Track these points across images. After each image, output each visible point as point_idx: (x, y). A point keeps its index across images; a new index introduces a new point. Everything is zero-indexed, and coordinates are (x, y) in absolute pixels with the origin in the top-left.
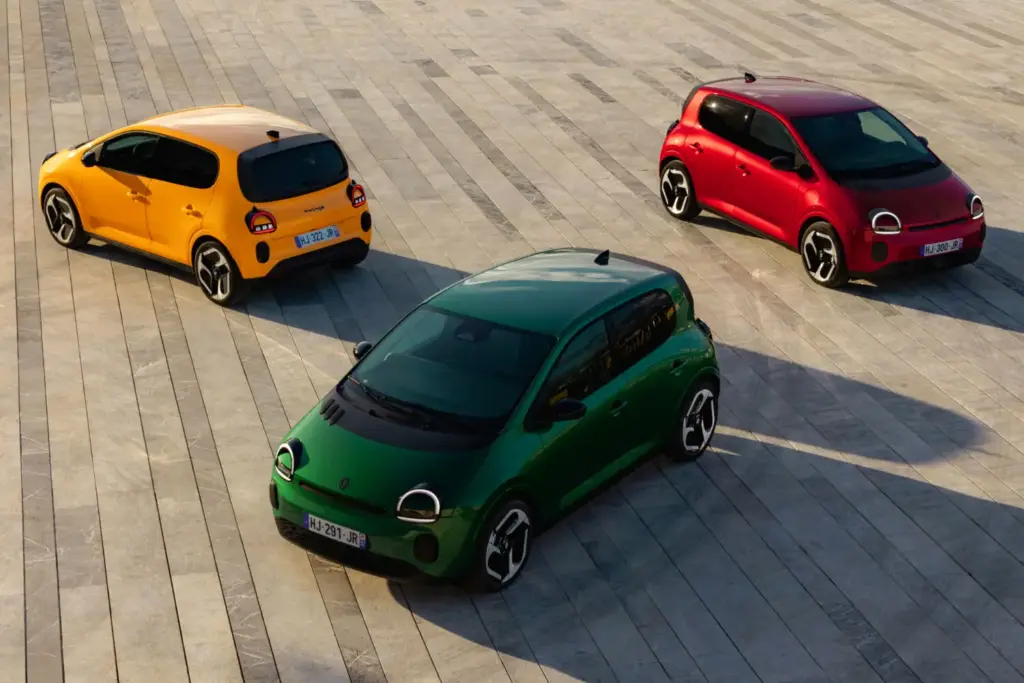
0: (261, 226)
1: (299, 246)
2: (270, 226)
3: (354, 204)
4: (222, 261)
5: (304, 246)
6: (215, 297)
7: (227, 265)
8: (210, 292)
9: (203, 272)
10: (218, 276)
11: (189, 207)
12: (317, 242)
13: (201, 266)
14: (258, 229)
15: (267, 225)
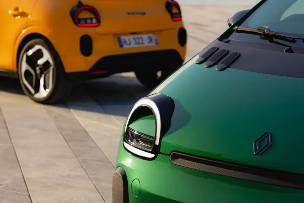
0: (86, 19)
1: (121, 46)
2: (94, 21)
3: (172, 17)
4: (47, 57)
5: (126, 46)
6: (37, 96)
7: (51, 61)
8: (33, 91)
9: (27, 73)
10: (42, 73)
11: (17, 9)
12: (138, 46)
13: (24, 66)
14: (83, 22)
15: (91, 19)
